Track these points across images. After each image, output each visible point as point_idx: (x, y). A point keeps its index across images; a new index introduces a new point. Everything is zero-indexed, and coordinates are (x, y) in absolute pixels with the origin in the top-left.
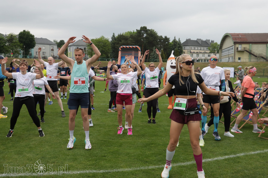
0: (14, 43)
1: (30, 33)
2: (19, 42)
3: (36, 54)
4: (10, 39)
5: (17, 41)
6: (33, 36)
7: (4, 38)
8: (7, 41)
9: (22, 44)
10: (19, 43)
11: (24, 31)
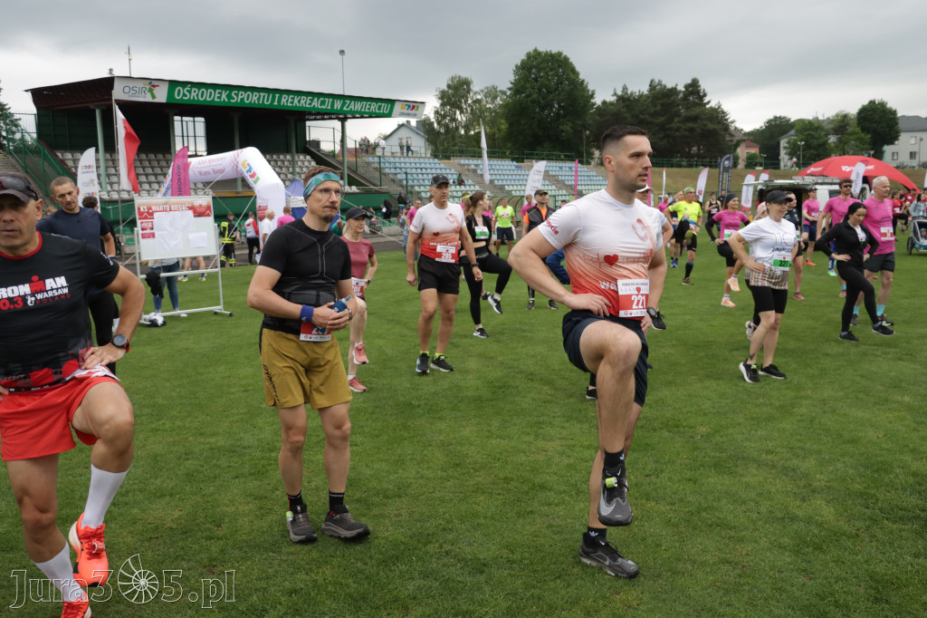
0: (851, 134)
1: (888, 106)
2: (863, 132)
3: (891, 158)
4: (841, 127)
5: (858, 130)
6: (894, 113)
7: (824, 125)
8: (832, 132)
9: (869, 136)
10: (863, 135)
11: (872, 102)
